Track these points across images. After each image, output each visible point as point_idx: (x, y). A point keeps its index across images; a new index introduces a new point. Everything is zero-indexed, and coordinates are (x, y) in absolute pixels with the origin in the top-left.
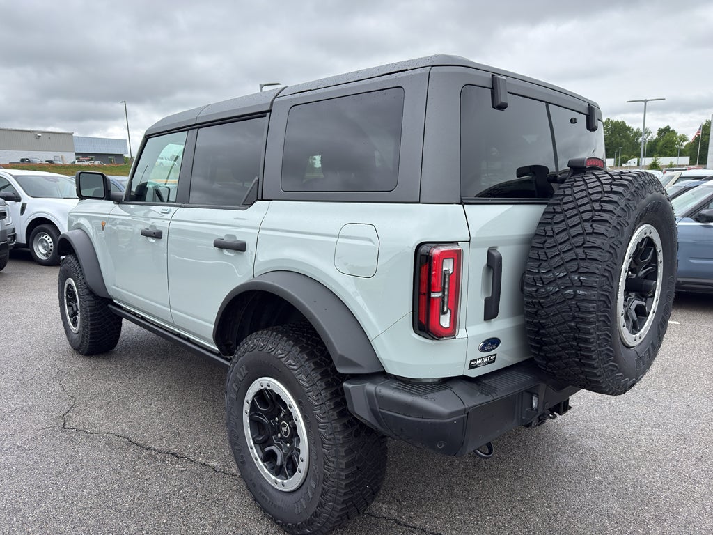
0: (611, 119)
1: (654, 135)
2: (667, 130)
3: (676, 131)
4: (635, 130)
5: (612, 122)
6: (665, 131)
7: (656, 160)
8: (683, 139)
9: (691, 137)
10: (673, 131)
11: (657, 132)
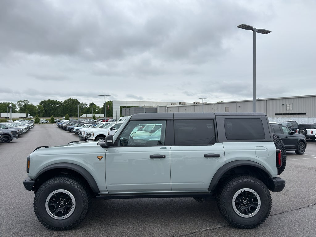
0: (72, 98)
1: (88, 106)
2: (93, 103)
3: (96, 104)
4: (81, 103)
5: (72, 99)
6: (92, 104)
7: (94, 115)
8: (99, 107)
9: (101, 106)
10: (95, 104)
11: (89, 104)
